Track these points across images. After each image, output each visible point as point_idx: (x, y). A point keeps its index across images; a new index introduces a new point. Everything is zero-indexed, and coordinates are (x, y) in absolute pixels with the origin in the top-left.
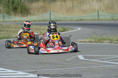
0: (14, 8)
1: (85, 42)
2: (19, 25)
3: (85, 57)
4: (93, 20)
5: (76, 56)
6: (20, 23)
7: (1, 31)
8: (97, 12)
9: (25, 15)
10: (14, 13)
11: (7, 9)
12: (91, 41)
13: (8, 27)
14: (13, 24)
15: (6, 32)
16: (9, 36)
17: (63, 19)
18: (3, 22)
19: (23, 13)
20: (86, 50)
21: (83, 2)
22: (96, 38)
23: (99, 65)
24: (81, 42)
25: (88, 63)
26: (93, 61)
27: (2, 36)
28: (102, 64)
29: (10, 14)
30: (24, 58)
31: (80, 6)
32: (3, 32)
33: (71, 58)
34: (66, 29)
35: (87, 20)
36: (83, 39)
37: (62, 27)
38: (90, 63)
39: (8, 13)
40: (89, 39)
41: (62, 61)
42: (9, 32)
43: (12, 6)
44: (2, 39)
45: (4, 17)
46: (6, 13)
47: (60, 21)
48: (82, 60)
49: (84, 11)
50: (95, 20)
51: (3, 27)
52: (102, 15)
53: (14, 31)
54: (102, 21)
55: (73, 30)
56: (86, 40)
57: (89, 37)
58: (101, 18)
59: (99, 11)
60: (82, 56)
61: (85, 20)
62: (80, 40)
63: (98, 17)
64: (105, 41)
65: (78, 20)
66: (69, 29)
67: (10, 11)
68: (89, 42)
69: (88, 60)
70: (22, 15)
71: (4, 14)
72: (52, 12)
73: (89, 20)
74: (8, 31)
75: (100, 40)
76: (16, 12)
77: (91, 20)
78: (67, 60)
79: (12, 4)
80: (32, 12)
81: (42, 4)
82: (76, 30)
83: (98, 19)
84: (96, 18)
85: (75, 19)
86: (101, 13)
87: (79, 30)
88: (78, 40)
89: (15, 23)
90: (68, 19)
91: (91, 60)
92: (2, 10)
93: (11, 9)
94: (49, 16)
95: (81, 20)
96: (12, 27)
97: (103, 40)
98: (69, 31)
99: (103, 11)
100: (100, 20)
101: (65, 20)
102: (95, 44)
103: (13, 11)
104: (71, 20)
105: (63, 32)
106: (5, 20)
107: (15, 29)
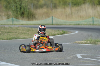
0: (22, 13)
1: (82, 43)
2: (26, 27)
3: (82, 56)
4: (89, 25)
5: (75, 55)
6: (27, 26)
7: (10, 32)
8: (92, 18)
9: (31, 19)
10: (21, 18)
11: (16, 14)
12: (87, 43)
13: (17, 29)
14: (21, 27)
15: (15, 33)
16: (17, 37)
17: (63, 24)
18: (13, 25)
19: (29, 18)
20: (83, 50)
21: (80, 10)
22: (91, 40)
23: (94, 63)
24: (78, 43)
25: (85, 61)
26: (89, 60)
27: (11, 36)
28: (97, 62)
29: (18, 18)
30: (31, 56)
31: (78, 13)
32: (12, 34)
33: (70, 57)
34: (66, 32)
35: (84, 25)
36: (80, 41)
37: (62, 30)
38: (87, 61)
39: (16, 17)
40: (86, 41)
41: (63, 59)
42: (17, 34)
43: (20, 11)
44: (12, 39)
45: (13, 21)
46: (15, 18)
47: (61, 25)
48: (80, 58)
49: (81, 17)
50: (90, 25)
51: (12, 29)
52: (96, 21)
53: (21, 33)
54: (96, 26)
55: (72, 33)
56: (82, 42)
57: (85, 39)
58: (95, 23)
59: (94, 17)
60: (79, 55)
61: (82, 25)
62: (78, 42)
63: (92, 23)
64: (99, 43)
65: (76, 25)
66: (68, 32)
67: (18, 16)
68: (86, 43)
69: (85, 59)
70: (28, 19)
71: (13, 18)
72: (54, 17)
73: (85, 25)
74: (16, 32)
75: (94, 42)
76: (23, 17)
77: (87, 25)
78: (67, 58)
79: (20, 9)
80: (37, 17)
81: (46, 10)
82: (74, 33)
83: (93, 24)
84: (91, 23)
85: (73, 24)
86: (95, 19)
87: (76, 33)
88: (76, 42)
89: (22, 26)
90: (67, 24)
91: (87, 59)
92: (11, 15)
93: (19, 14)
94: (51, 21)
95: (79, 24)
96: (20, 30)
97: (97, 42)
98: (68, 34)
99: (97, 17)
100: (95, 25)
101: (65, 25)
102: (91, 46)
103: (21, 16)
104: (70, 25)
105: (63, 34)
106: (14, 23)
107: (22, 31)
